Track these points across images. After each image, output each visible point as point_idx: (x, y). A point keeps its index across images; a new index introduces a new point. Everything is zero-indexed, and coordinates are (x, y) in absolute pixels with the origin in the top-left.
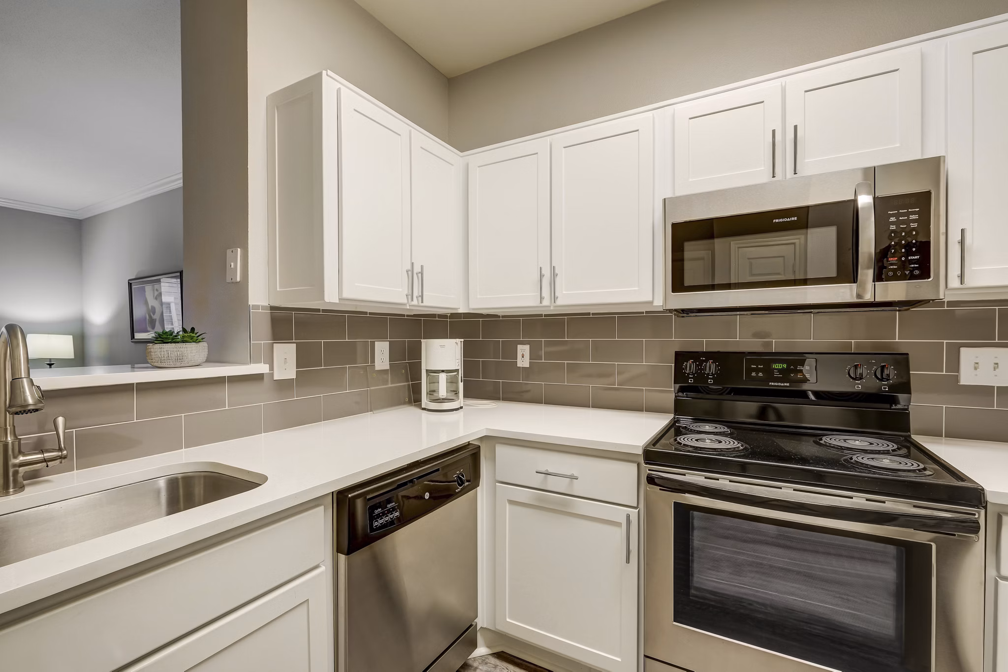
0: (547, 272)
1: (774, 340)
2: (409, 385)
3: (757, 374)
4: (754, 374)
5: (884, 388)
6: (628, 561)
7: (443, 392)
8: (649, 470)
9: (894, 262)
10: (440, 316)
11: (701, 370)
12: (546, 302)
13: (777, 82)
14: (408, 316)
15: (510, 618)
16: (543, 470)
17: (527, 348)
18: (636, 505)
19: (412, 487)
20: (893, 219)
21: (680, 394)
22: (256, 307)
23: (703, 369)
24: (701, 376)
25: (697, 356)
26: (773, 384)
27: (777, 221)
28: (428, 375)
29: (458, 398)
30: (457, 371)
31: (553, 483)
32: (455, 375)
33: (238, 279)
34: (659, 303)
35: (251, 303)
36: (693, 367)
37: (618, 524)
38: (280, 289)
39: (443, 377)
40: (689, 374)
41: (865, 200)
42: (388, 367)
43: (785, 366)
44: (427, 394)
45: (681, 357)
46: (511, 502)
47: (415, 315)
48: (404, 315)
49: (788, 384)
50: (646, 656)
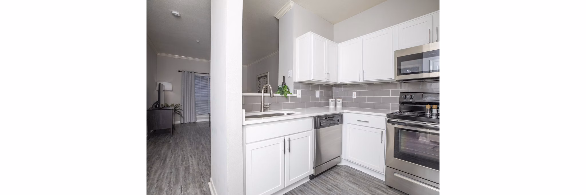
0: (361, 72)
6: (382, 143)
8: (388, 120)
10: (331, 85)
12: (361, 80)
14: (324, 85)
17: (355, 93)
18: (384, 128)
21: (401, 105)
23: (409, 97)
25: (407, 94)
26: (432, 101)
27: (430, 54)
33: (291, 76)
34: (394, 78)
36: (406, 97)
37: (380, 134)
40: (404, 99)
42: (319, 97)
50: (386, 166)
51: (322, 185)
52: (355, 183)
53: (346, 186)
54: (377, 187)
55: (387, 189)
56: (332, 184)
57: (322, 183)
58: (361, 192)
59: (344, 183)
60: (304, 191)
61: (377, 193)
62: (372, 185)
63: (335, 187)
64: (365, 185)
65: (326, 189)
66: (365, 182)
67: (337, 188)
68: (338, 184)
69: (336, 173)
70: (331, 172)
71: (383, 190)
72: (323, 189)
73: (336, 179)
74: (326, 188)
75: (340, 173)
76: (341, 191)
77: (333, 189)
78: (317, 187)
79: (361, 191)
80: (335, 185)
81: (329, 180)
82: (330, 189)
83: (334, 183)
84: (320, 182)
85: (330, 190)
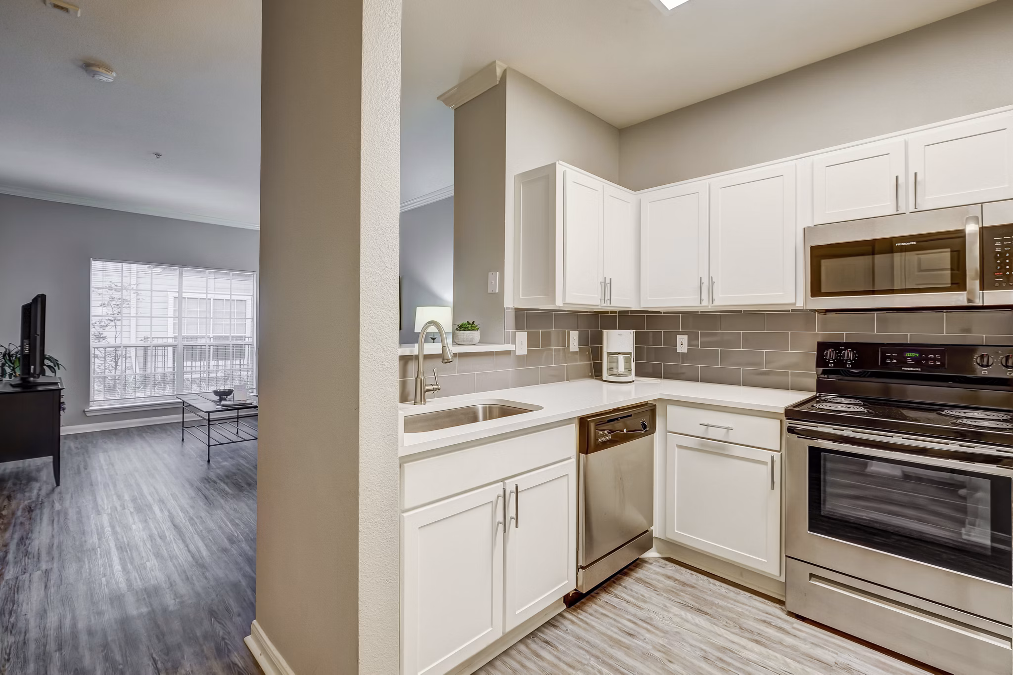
0: (706, 281)
1: (909, 334)
2: (591, 364)
3: (891, 360)
4: (888, 361)
5: (1009, 374)
6: (772, 488)
7: (621, 368)
8: (789, 423)
9: (1001, 276)
10: (612, 312)
11: (841, 356)
12: (705, 303)
13: (901, 139)
14: (590, 312)
15: (677, 530)
16: (705, 423)
17: (686, 337)
18: (779, 449)
19: (618, 423)
20: (998, 244)
21: (823, 376)
22: (508, 308)
23: (842, 356)
24: (840, 362)
25: (837, 346)
26: (905, 369)
27: (899, 244)
28: (608, 356)
29: (631, 373)
30: (630, 353)
31: (713, 433)
32: (629, 357)
33: (497, 292)
34: (800, 304)
35: (505, 306)
36: (834, 355)
37: (765, 463)
38: (522, 296)
39: (621, 358)
40: (829, 360)
41: (972, 229)
42: (578, 350)
43: (917, 355)
44: (608, 370)
45: (822, 347)
46: (679, 447)
47: (595, 312)
48: (588, 312)
49: (919, 369)
50: (787, 556)
51: (607, 620)
52: (699, 610)
53: (677, 619)
54: (764, 619)
55: (793, 623)
56: (635, 615)
57: (602, 614)
58: (719, 635)
59: (668, 612)
60: (555, 643)
61: (766, 635)
62: (748, 613)
63: (645, 625)
64: (730, 615)
65: (620, 632)
66: (730, 605)
67: (649, 627)
68: (652, 615)
69: (639, 580)
70: (628, 581)
71: (782, 626)
72: (609, 633)
73: (645, 602)
74: (620, 629)
75: (654, 582)
76: (662, 635)
77: (638, 633)
78: (593, 627)
79: (719, 633)
80: (643, 619)
81: (624, 604)
82: (632, 632)
83: (640, 613)
84: (596, 611)
85: (630, 635)
